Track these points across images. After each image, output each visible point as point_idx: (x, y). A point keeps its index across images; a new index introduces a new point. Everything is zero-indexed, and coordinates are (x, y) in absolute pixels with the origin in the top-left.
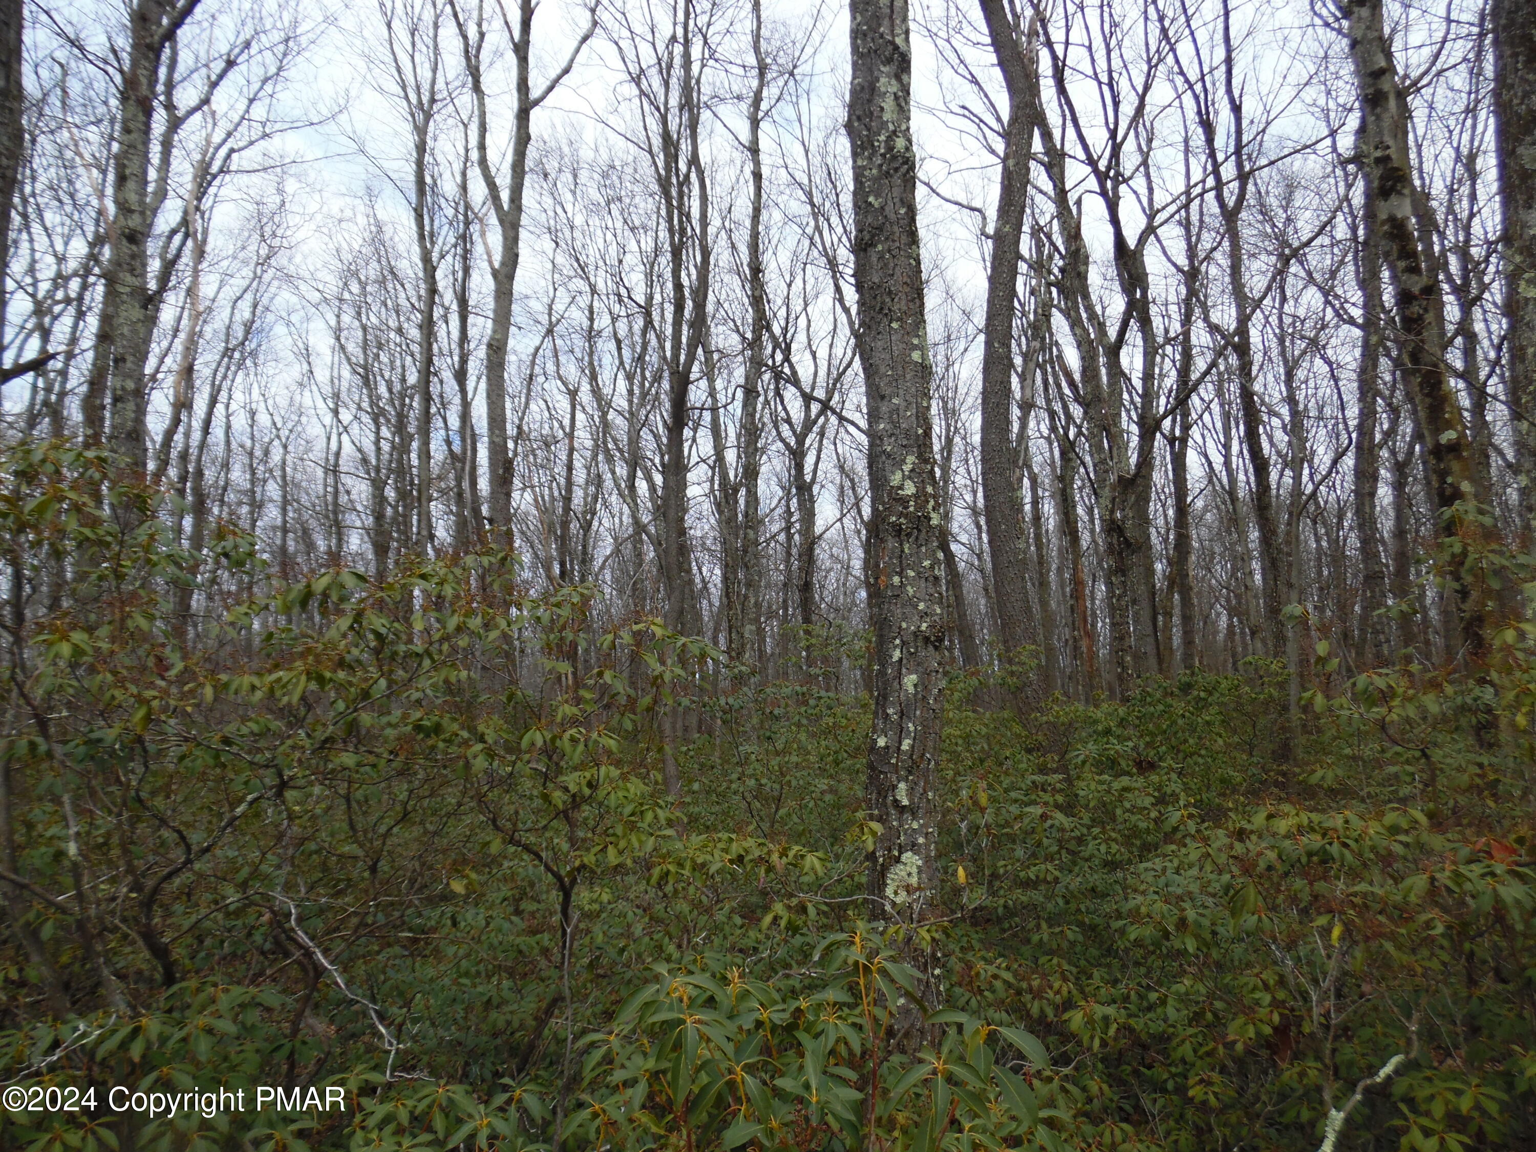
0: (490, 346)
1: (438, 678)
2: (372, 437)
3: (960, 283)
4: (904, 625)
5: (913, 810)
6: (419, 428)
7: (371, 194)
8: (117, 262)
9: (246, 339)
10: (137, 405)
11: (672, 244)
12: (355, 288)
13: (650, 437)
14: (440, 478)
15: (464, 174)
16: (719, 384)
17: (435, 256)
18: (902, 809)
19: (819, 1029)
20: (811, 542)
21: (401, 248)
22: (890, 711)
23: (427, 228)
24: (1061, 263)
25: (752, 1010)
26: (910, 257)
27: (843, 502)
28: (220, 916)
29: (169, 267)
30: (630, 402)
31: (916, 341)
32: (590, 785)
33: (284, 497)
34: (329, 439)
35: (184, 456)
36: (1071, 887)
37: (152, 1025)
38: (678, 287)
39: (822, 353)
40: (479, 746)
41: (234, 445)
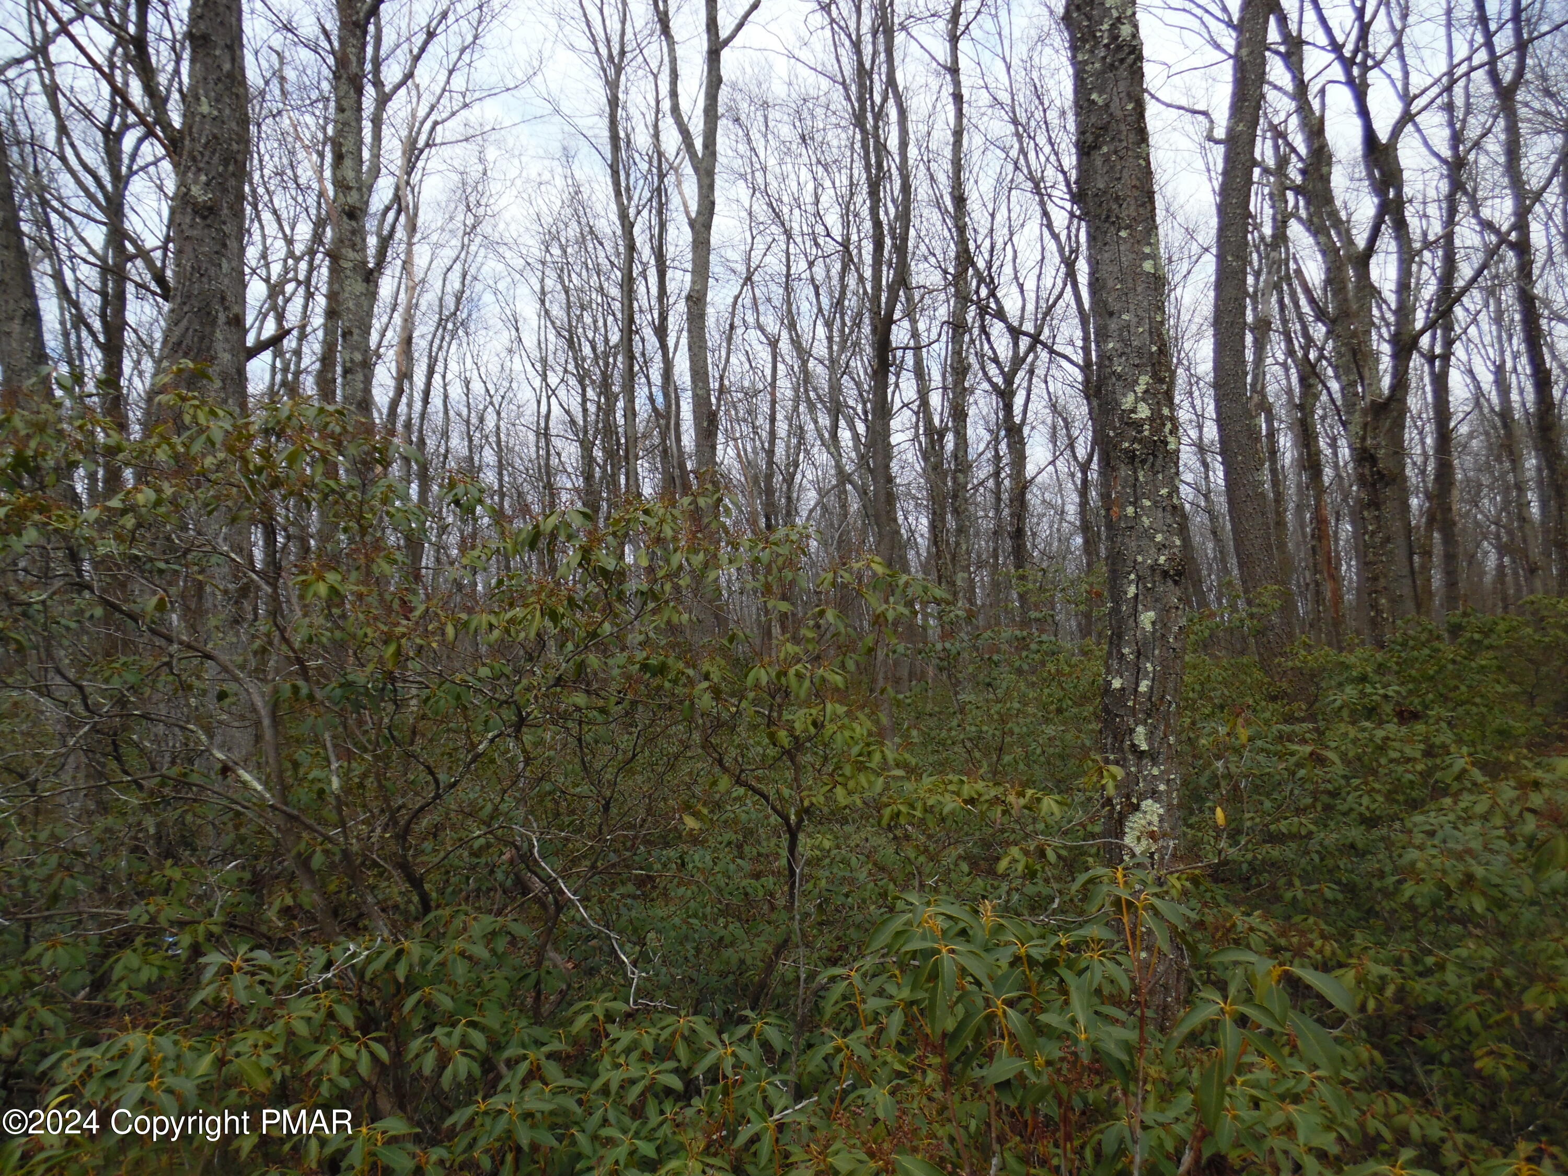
0: (689, 298)
1: (660, 620)
2: (579, 400)
3: (1181, 200)
4: (1140, 559)
5: (1153, 756)
6: (623, 387)
7: (568, 156)
8: (339, 241)
9: (457, 309)
10: (365, 376)
11: (869, 178)
12: (556, 251)
13: (852, 384)
14: (644, 436)
15: (656, 126)
16: (921, 326)
17: (632, 212)
18: (1141, 755)
19: (1083, 965)
20: (1022, 486)
21: (599, 208)
22: (1126, 651)
23: (623, 184)
24: (1300, 165)
25: (1008, 944)
26: (1138, 157)
27: (1055, 445)
28: (466, 854)
29: (385, 242)
30: (830, 348)
31: (1147, 250)
32: (815, 724)
33: (500, 461)
34: (539, 402)
35: (408, 425)
36: (1326, 843)
37: (414, 948)
38: (877, 224)
39: (1030, 285)
40: (706, 684)
41: (452, 413)
